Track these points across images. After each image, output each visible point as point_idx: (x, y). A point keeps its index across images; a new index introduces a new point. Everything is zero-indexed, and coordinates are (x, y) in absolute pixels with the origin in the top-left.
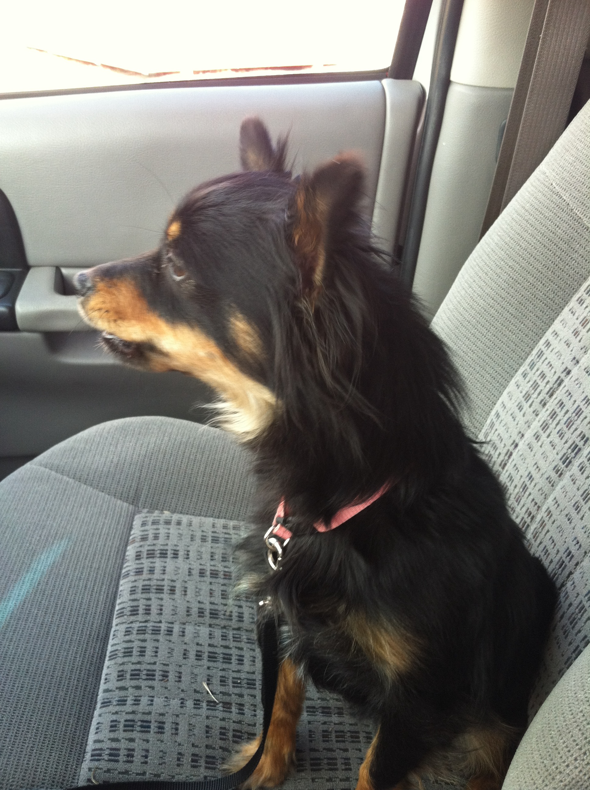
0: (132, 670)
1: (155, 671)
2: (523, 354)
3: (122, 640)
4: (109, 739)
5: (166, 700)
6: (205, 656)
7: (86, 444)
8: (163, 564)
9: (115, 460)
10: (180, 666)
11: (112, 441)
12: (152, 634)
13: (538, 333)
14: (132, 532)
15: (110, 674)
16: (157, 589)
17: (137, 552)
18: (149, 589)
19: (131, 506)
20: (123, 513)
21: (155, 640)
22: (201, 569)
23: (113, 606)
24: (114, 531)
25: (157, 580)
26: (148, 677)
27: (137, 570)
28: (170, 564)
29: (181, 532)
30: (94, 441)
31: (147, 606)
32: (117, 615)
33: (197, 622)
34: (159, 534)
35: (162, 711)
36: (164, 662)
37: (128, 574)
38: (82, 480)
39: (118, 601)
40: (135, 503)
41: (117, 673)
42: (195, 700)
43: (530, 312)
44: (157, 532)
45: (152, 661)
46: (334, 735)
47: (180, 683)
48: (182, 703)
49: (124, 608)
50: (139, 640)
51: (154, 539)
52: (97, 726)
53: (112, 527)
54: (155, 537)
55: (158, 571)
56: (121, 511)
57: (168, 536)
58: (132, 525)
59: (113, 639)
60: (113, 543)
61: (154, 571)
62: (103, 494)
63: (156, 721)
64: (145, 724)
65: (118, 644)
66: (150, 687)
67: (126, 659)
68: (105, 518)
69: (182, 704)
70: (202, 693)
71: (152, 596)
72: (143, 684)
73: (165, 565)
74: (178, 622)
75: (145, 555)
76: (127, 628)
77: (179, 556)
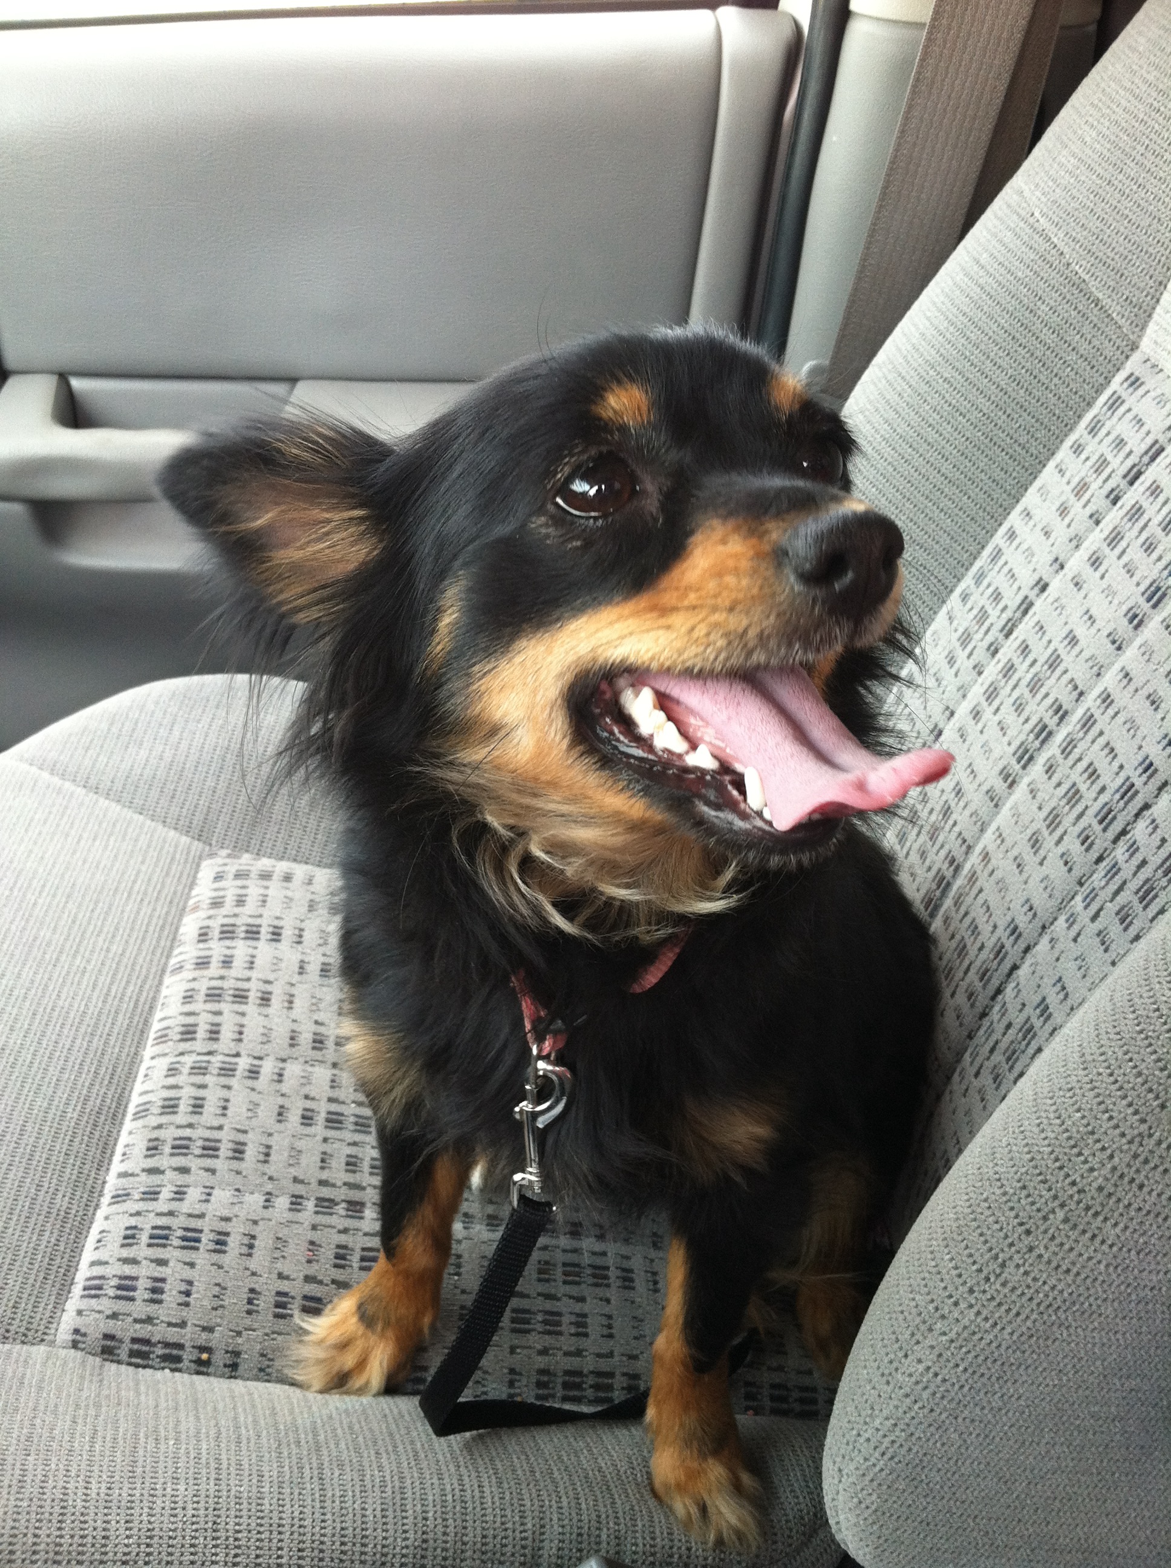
0: (175, 1139)
1: (219, 1141)
2: (965, 556)
3: (160, 1085)
4: (119, 1260)
5: (237, 1193)
6: (321, 1118)
7: (112, 724)
8: (250, 951)
9: (168, 755)
10: (270, 1135)
11: (164, 718)
12: (219, 1075)
13: (996, 515)
14: (194, 893)
15: (133, 1145)
16: (235, 996)
17: (201, 928)
18: (219, 995)
19: (196, 842)
20: (178, 856)
21: (224, 1087)
22: (324, 964)
23: (147, 1023)
24: (159, 886)
25: (238, 979)
26: (205, 1152)
27: (200, 961)
28: (264, 950)
29: (289, 894)
30: (127, 717)
31: (213, 1025)
32: (155, 1039)
33: (308, 1059)
34: (246, 895)
35: (226, 1213)
36: (238, 1127)
37: (181, 967)
38: (100, 791)
39: (158, 1015)
40: (203, 838)
41: (145, 1142)
42: (293, 1196)
43: (982, 471)
44: (243, 892)
45: (216, 1124)
46: (559, 1270)
47: (266, 1165)
48: (267, 1201)
49: (168, 1028)
50: (193, 1085)
51: (237, 906)
52: (99, 1237)
53: (155, 879)
54: (238, 901)
55: (239, 963)
56: (175, 852)
57: (264, 901)
58: (195, 877)
59: (143, 1082)
60: (154, 910)
61: (231, 962)
62: (142, 817)
63: (212, 1231)
64: (189, 1234)
65: (152, 1091)
66: (207, 1170)
67: (164, 1119)
68: (143, 862)
69: (268, 1203)
70: (309, 1184)
71: (226, 1007)
72: (193, 1163)
73: (255, 952)
74: (271, 1058)
75: (216, 933)
76: (172, 1063)
77: (283, 936)
